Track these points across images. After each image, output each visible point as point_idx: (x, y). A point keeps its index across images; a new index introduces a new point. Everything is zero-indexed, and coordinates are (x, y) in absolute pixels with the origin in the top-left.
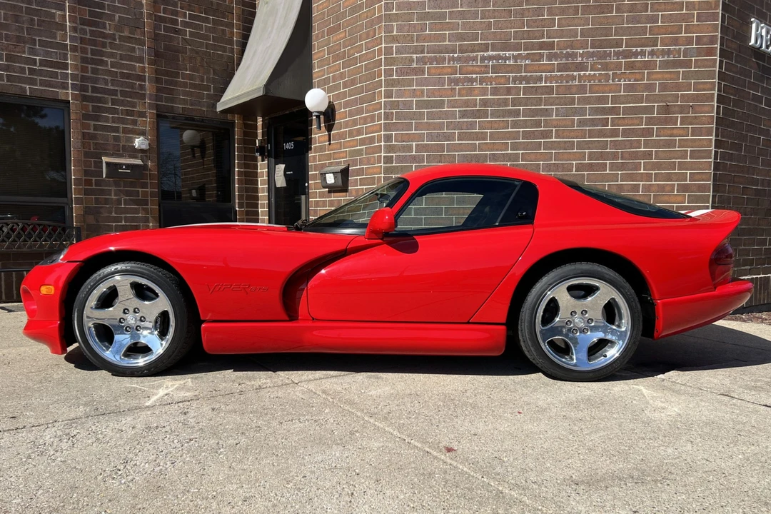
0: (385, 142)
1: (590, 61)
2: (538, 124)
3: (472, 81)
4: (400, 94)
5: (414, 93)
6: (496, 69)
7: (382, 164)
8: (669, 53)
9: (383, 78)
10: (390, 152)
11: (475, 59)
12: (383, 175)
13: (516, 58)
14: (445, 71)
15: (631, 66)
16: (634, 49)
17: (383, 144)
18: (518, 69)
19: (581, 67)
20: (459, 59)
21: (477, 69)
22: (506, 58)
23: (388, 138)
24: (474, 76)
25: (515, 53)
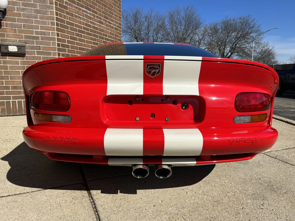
0: (57, 36)
1: (104, 22)
2: (95, 40)
3: (80, 18)
4: (61, 15)
5: (65, 17)
6: (86, 16)
7: (57, 46)
8: (115, 25)
9: (54, 5)
10: (59, 42)
11: (80, 9)
12: (57, 52)
13: (90, 14)
14: (74, 11)
15: (110, 26)
16: (111, 22)
17: (56, 37)
18: (91, 18)
19: (102, 23)
20: (76, 8)
21: (82, 14)
22: (88, 13)
23: (58, 35)
24: (81, 17)
25: (90, 12)
